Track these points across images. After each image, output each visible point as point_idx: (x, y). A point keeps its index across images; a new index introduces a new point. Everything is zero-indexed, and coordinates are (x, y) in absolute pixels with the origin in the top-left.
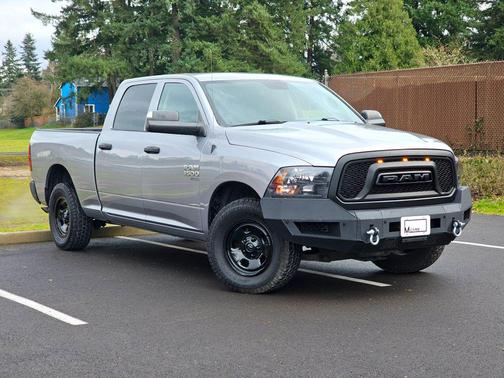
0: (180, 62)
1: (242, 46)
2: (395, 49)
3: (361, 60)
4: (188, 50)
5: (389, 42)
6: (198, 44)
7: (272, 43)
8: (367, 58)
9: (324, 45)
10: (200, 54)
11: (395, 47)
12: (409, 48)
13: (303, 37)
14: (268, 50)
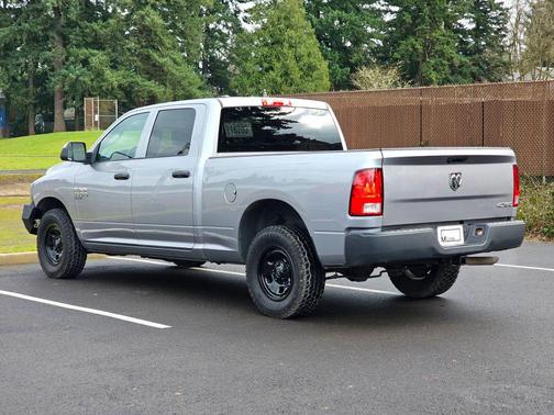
0: (64, 71)
1: (132, 55)
2: (298, 62)
3: (260, 72)
4: (72, 59)
5: (291, 53)
6: (83, 52)
7: (165, 52)
8: (267, 70)
9: (221, 55)
10: (85, 62)
11: (298, 59)
12: (312, 60)
13: (198, 46)
14: (162, 60)
